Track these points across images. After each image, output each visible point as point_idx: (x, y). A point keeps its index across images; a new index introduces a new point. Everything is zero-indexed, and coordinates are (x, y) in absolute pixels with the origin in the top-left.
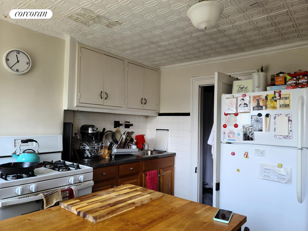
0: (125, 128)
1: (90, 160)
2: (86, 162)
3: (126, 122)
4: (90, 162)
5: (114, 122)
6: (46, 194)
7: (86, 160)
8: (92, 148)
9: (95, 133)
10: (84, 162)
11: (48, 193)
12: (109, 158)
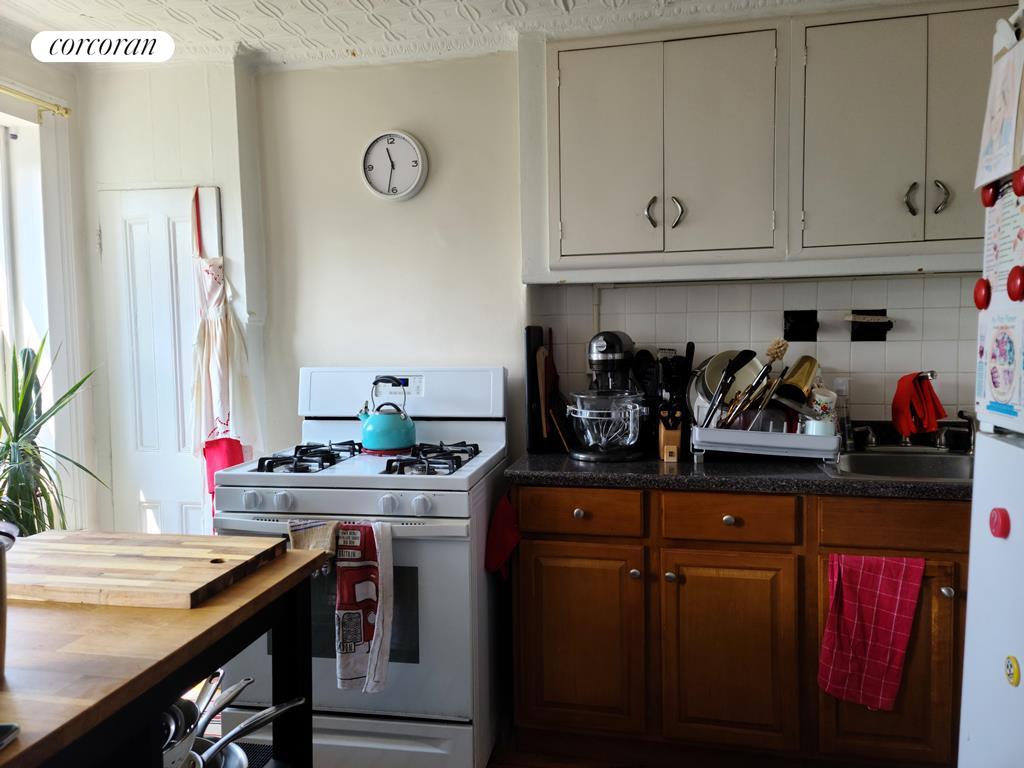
0: (853, 339)
1: (592, 458)
2: (581, 464)
3: (856, 312)
4: (592, 465)
5: (782, 313)
6: (297, 522)
7: (582, 456)
8: (601, 415)
9: (613, 360)
10: (576, 463)
11: (303, 522)
12: (674, 459)
